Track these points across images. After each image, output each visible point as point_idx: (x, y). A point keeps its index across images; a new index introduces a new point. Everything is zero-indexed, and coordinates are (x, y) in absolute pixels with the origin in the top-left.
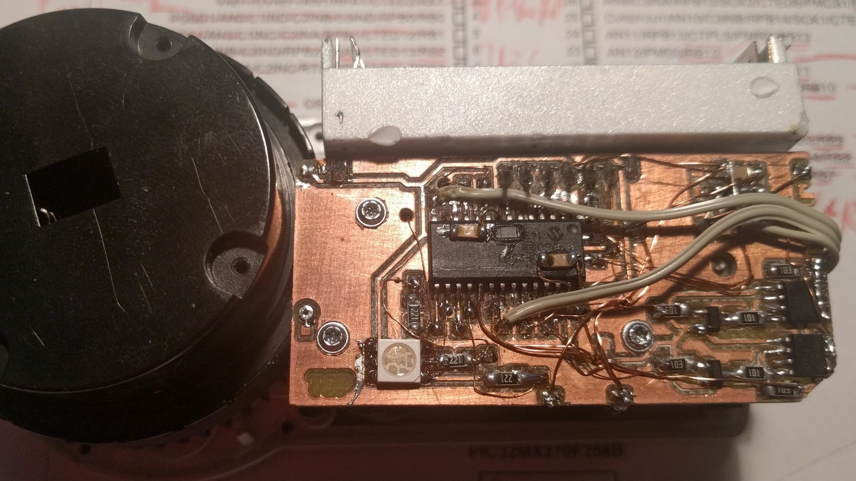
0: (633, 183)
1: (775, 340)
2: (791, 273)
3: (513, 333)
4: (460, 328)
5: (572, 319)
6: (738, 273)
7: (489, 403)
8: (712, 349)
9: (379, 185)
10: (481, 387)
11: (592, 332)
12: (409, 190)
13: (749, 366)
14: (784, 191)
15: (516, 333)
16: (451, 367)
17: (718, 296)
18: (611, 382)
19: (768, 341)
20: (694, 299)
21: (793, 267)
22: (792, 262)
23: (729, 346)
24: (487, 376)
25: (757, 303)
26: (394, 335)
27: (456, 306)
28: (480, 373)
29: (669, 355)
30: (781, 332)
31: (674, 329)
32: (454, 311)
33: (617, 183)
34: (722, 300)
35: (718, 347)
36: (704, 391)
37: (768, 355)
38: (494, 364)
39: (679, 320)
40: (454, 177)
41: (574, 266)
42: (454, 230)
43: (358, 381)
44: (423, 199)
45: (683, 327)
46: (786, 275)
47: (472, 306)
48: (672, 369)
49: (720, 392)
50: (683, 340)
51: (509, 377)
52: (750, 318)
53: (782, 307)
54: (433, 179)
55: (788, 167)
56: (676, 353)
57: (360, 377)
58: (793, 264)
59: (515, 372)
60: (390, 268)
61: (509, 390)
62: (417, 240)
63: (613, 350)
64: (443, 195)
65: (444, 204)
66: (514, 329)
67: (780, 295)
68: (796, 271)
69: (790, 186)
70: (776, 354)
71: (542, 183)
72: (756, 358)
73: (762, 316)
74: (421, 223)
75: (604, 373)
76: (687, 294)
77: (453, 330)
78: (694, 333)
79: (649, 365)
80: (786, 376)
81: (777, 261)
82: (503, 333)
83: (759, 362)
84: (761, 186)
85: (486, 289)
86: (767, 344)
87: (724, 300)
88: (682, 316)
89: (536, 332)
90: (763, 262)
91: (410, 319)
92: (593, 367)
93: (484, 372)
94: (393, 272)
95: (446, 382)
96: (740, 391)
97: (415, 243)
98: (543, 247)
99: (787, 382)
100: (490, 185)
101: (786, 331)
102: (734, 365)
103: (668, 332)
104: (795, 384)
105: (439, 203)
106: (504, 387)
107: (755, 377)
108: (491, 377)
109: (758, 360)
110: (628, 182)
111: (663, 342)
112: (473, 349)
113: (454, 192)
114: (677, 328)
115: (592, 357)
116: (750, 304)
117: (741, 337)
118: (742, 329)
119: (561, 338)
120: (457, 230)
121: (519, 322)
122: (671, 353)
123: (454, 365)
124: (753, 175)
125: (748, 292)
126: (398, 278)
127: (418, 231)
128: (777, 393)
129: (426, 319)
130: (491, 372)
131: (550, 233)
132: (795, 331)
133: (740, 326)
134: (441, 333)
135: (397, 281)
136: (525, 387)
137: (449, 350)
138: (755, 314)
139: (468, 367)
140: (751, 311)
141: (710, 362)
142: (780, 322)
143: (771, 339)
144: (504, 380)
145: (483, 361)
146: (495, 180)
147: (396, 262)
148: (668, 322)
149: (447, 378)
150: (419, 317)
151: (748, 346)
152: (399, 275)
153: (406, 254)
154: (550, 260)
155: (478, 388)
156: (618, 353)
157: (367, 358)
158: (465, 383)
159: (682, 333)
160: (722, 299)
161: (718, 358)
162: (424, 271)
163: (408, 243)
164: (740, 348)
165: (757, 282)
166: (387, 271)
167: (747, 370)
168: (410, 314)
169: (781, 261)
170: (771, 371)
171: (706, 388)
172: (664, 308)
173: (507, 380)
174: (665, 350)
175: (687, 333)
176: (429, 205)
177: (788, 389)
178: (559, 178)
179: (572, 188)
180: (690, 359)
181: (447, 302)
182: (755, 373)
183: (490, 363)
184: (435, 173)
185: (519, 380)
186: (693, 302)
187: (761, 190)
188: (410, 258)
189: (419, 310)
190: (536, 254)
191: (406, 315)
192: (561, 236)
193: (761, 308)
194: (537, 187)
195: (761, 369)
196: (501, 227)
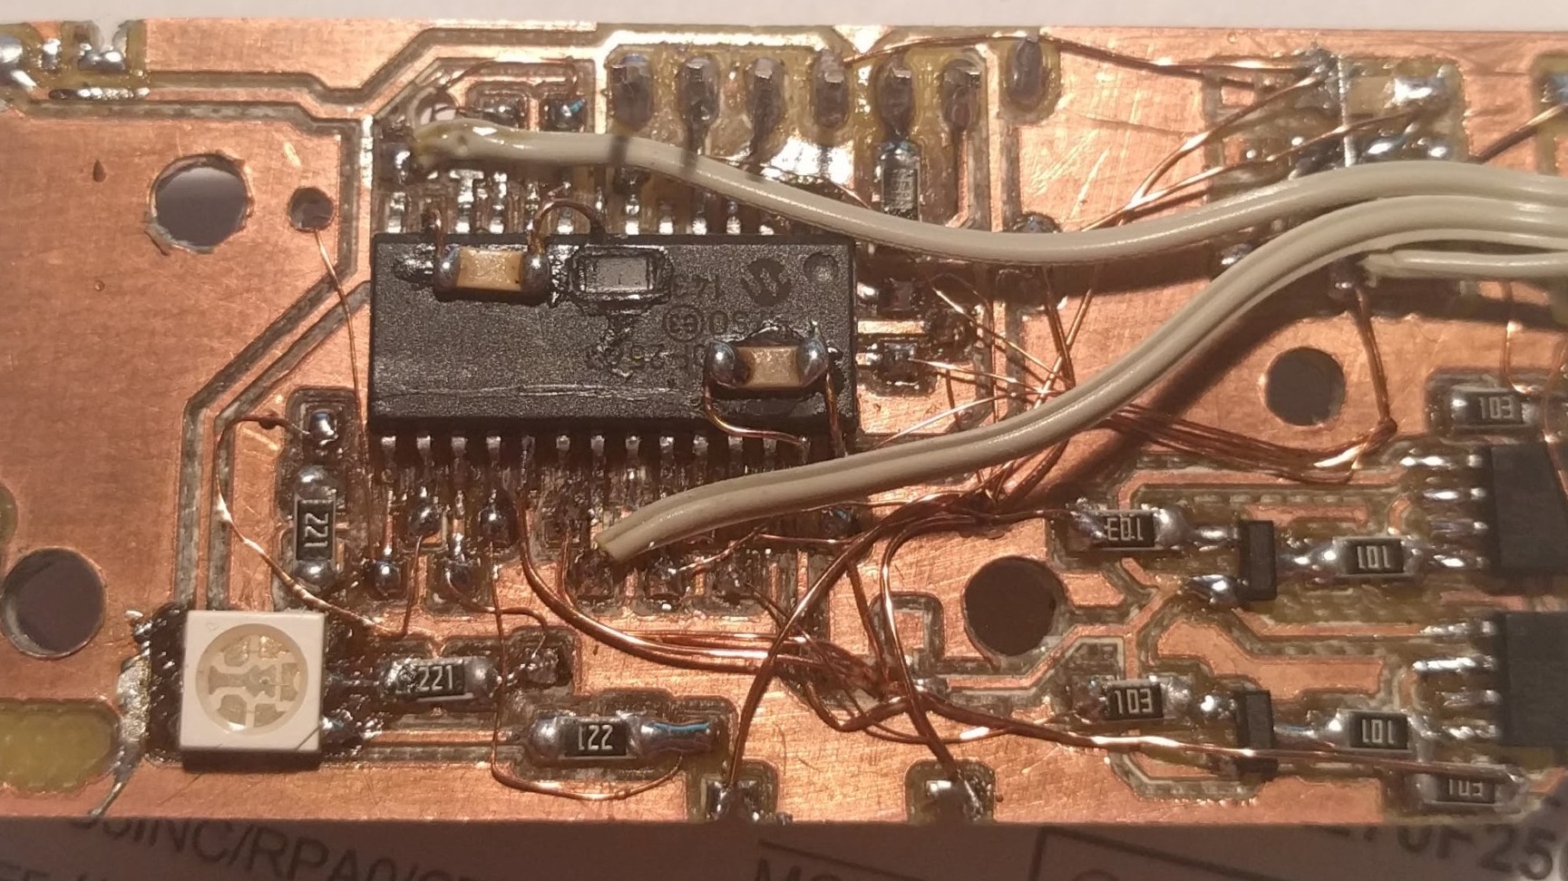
0: (1033, 123)
1: (1451, 628)
2: (1511, 416)
3: (627, 593)
4: (459, 577)
5: (812, 550)
6: (1348, 413)
7: (539, 815)
8: (1251, 652)
9: (229, 111)
10: (516, 763)
11: (870, 593)
12: (320, 127)
13: (1365, 710)
14: (1509, 156)
15: (635, 591)
16: (421, 700)
17: (1281, 486)
18: (927, 754)
19: (1428, 630)
20: (1202, 494)
21: (1522, 398)
22: (1519, 382)
23: (1304, 646)
24: (534, 730)
25: (1402, 507)
26: (247, 599)
27: (453, 505)
28: (516, 719)
29: (1111, 669)
30: (1471, 604)
31: (1135, 587)
32: (444, 520)
33: (982, 123)
34: (1292, 499)
35: (1272, 647)
36: (1219, 788)
37: (1427, 676)
38: (561, 692)
39: (1147, 562)
40: (470, 90)
41: (818, 386)
42: (446, 265)
43: (124, 743)
44: (366, 160)
45: (1166, 582)
46: (1496, 422)
47: (503, 505)
48: (1119, 717)
49: (1269, 790)
50: (1159, 622)
51: (603, 733)
52: (1375, 560)
53: (1477, 525)
54: (403, 95)
55: (1526, 81)
56: (1136, 664)
57: (134, 727)
58: (1519, 388)
59: (624, 716)
60: (247, 379)
61: (604, 775)
62: (340, 292)
63: (936, 649)
64: (428, 149)
65: (434, 175)
66: (631, 579)
67: (1474, 487)
68: (1528, 412)
69: (1530, 140)
70: (1452, 672)
71: (745, 118)
72: (1389, 683)
73: (1414, 551)
74: (357, 238)
75: (903, 724)
76: (1183, 476)
77: (436, 582)
78: (1195, 601)
79: (1047, 699)
80: (1476, 743)
81: (1474, 377)
82: (595, 591)
83: (1397, 699)
84: (1436, 139)
85: (546, 456)
86: (1427, 641)
87: (1299, 499)
88: (1158, 548)
89: (699, 591)
90: (1430, 379)
91: (300, 544)
92: (868, 704)
93: (529, 715)
94: (258, 392)
95: (408, 749)
96: (1329, 786)
97: (332, 300)
98: (726, 324)
99: (1482, 763)
100: (581, 119)
101: (1488, 599)
102: (1317, 705)
103: (1112, 598)
104: (1503, 767)
105: (416, 173)
106: (587, 765)
107: (1377, 746)
108: (549, 731)
109: (1395, 690)
110: (1015, 118)
111: (1100, 629)
112: (497, 644)
113: (462, 140)
114: (1144, 587)
115: (870, 673)
116: (1379, 511)
117: (1346, 618)
118: (1350, 591)
119: (775, 611)
120: (456, 264)
121: (643, 560)
122: (1121, 664)
123: (430, 694)
124: (1411, 103)
125: (1373, 476)
126: (273, 414)
127: (345, 263)
128: (1444, 795)
129: (352, 545)
130: (546, 717)
131: (749, 277)
132: (1515, 603)
133: (1342, 584)
134: (395, 591)
135: (268, 423)
136: (651, 765)
137: (419, 646)
138: (1394, 545)
139: (475, 700)
140: (1382, 536)
141: (1240, 695)
142: (1469, 572)
143: (1438, 624)
144: (585, 744)
145: (525, 681)
146: (601, 104)
147: (266, 361)
148: (1118, 565)
149: (412, 734)
150: (329, 539)
151: (1366, 646)
152: (277, 402)
153: (304, 337)
154: (741, 367)
155: (504, 770)
156: (953, 659)
157: (155, 665)
158: (468, 753)
159: (1157, 603)
160: (1294, 495)
161: (1265, 684)
162: (355, 392)
163: (312, 298)
164: (1341, 651)
165: (1405, 444)
166: (238, 387)
167: (1357, 724)
168: (300, 526)
169: (1486, 377)
170: (1432, 728)
171: (1226, 778)
172: (1101, 520)
173: (597, 741)
174: (1104, 653)
175: (1173, 600)
176: (386, 179)
177: (1480, 785)
178: (801, 103)
179: (839, 133)
180: (1178, 684)
181: (424, 494)
182: (1378, 734)
183: (549, 686)
184: (406, 76)
185: (632, 743)
186: (1201, 506)
187: (1437, 152)
188: (315, 349)
189: (330, 516)
190: (702, 346)
191: (290, 531)
192: (785, 290)
193: (1414, 525)
194: (729, 131)
195: (1400, 722)
196: (601, 257)
